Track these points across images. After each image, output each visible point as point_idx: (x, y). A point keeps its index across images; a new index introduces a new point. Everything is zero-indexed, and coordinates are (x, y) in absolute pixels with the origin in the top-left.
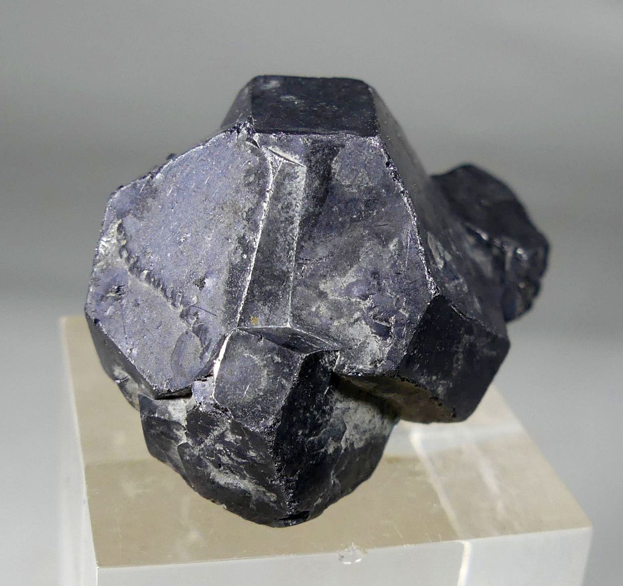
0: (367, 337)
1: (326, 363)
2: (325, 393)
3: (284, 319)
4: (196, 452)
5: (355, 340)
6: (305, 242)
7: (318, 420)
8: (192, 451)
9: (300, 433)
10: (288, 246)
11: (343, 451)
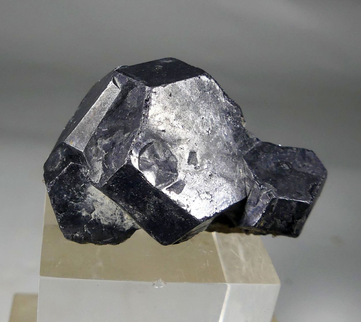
0: (100, 169)
1: (83, 172)
2: (82, 186)
3: (83, 148)
5: (96, 168)
6: (104, 120)
7: (76, 195)
9: (65, 196)
11: (92, 219)
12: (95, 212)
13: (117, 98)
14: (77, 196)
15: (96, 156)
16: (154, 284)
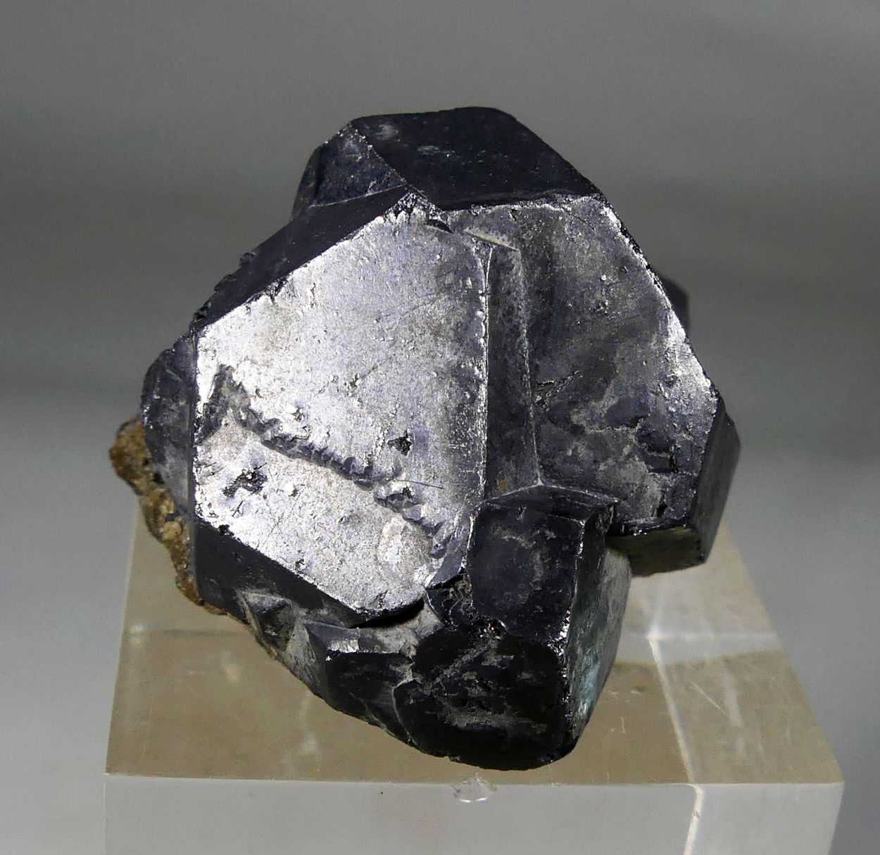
0: (643, 477)
3: (533, 474)
4: (427, 691)
5: (631, 486)
6: (540, 359)
8: (421, 690)
10: (520, 369)
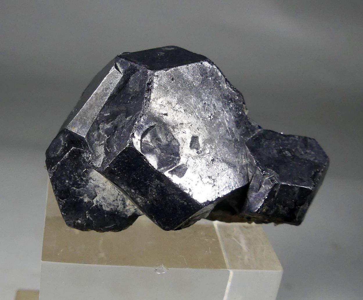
0: (102, 153)
1: (85, 157)
2: (84, 171)
5: (98, 153)
6: (106, 105)
9: (67, 181)
11: (94, 205)
12: (97, 198)
13: (119, 83)
14: (79, 182)
15: (98, 141)
16: (156, 270)
